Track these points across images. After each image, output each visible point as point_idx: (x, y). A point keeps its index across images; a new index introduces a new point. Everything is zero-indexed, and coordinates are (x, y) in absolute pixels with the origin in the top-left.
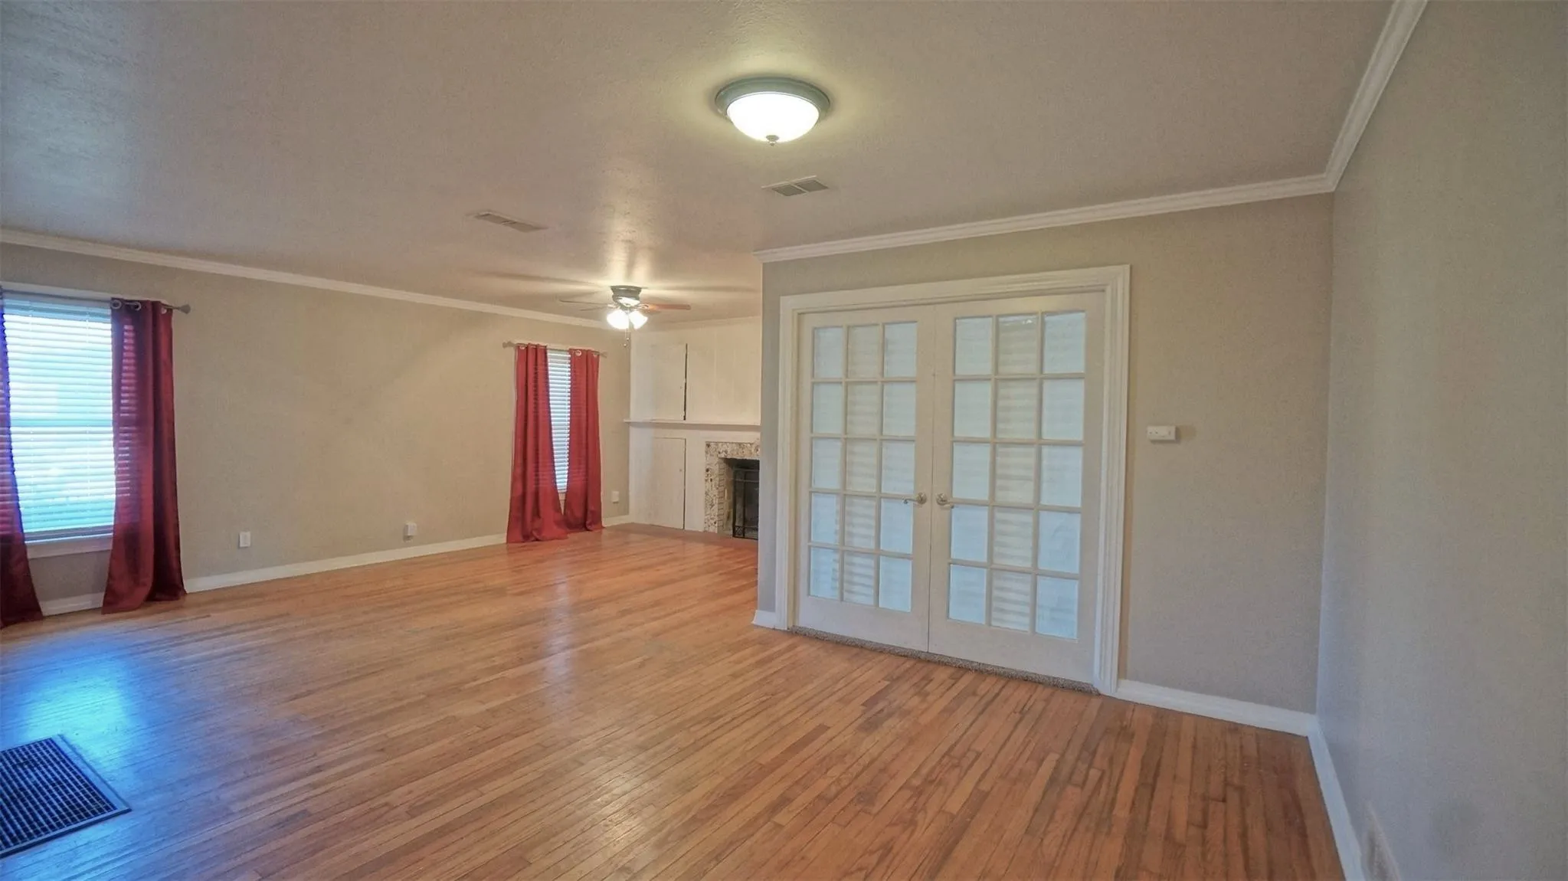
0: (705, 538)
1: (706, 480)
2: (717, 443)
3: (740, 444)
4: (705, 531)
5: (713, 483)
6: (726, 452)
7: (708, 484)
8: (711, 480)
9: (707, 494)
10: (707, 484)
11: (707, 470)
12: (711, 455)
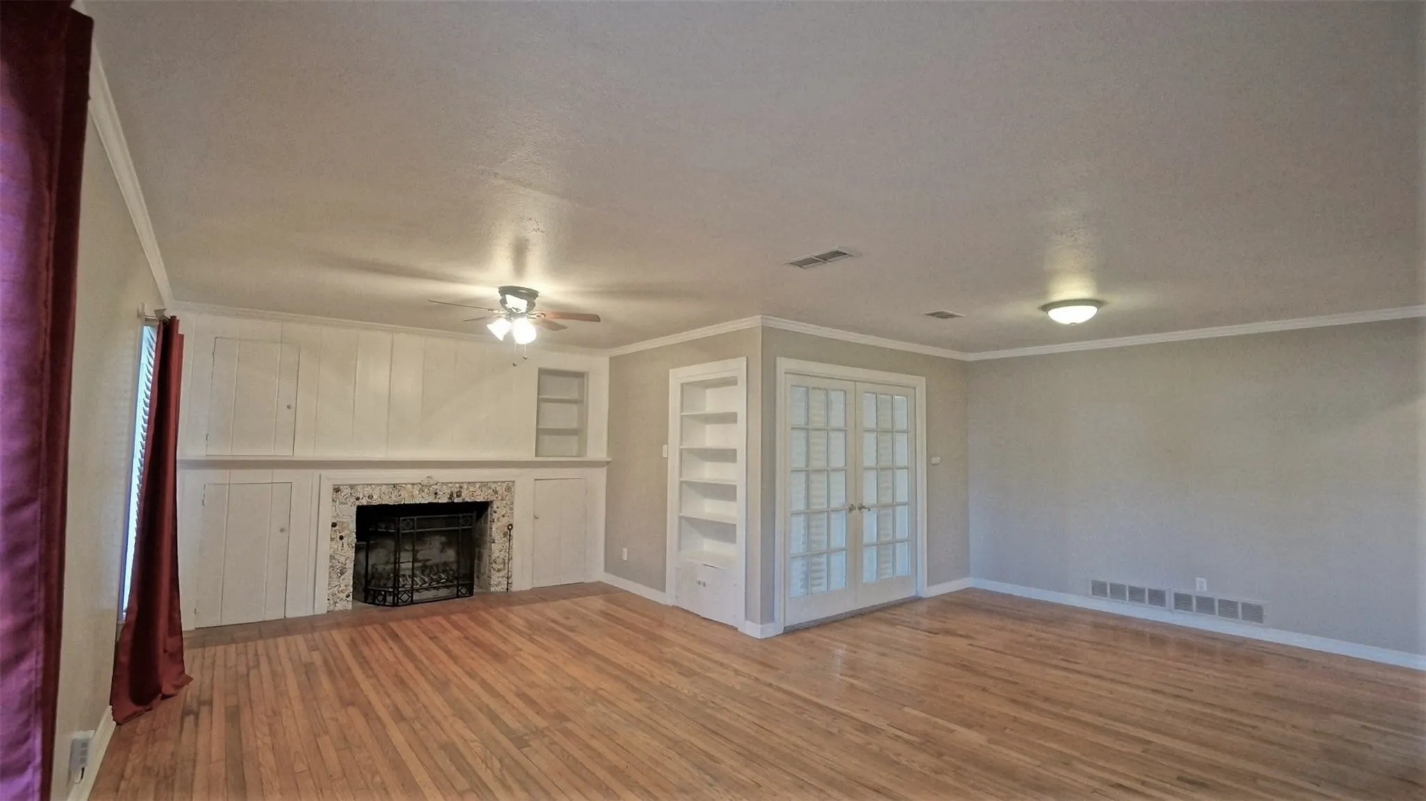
0: (332, 620)
1: (332, 539)
2: (352, 487)
3: (395, 486)
4: (328, 612)
5: (345, 540)
6: (370, 497)
7: (337, 545)
8: (341, 538)
9: (332, 557)
10: (333, 543)
11: (334, 525)
12: (341, 503)
